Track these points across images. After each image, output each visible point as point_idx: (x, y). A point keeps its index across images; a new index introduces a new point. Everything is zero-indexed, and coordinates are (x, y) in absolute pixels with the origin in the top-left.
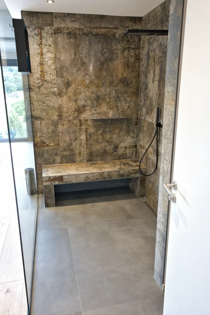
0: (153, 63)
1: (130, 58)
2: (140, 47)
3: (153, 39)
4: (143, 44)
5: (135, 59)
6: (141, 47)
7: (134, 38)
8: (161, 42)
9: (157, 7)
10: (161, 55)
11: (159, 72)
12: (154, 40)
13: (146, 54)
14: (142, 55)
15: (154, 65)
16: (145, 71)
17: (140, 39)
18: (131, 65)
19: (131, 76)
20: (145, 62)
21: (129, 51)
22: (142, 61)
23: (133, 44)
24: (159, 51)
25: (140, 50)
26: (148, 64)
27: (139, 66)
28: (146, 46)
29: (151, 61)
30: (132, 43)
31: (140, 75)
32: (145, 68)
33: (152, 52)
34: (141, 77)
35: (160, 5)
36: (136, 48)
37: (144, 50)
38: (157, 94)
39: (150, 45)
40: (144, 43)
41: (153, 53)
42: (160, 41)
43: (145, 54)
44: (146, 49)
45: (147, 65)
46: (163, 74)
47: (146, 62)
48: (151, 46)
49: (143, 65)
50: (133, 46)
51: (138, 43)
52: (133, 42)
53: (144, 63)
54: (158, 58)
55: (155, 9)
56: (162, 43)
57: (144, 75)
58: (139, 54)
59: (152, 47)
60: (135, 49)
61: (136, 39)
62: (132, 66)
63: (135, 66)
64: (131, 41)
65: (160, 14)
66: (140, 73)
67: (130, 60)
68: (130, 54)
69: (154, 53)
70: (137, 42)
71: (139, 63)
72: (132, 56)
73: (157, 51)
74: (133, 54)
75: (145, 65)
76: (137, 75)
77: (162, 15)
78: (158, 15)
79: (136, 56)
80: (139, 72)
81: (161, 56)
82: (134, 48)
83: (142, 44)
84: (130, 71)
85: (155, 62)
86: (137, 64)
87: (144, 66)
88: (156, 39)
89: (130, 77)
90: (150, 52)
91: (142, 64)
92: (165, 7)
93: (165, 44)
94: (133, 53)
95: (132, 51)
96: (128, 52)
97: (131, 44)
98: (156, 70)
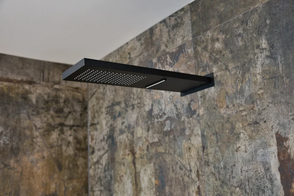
0: (129, 158)
1: (64, 147)
2: (87, 123)
3: (123, 105)
4: (94, 117)
5: (77, 149)
6: (89, 124)
7: (73, 106)
8: (151, 111)
9: (127, 43)
10: (154, 138)
11: (153, 180)
12: (127, 106)
13: (106, 137)
14: (92, 140)
15: (134, 163)
16: (105, 177)
17: (85, 109)
18: (67, 162)
19: (66, 188)
20: (103, 155)
21: (62, 132)
22: (93, 152)
23: (70, 116)
24: (148, 131)
25: (86, 130)
26: (112, 160)
27: (86, 164)
28: (104, 122)
29: (121, 153)
30: (68, 115)
31: (90, 187)
32: (105, 171)
33: (122, 132)
34: (93, 191)
35: (137, 37)
36: (78, 126)
37: (96, 129)
39: (114, 118)
40: (96, 115)
41: (127, 136)
42: (147, 108)
43: (101, 137)
44: (105, 127)
45: (108, 164)
46: (171, 186)
47: (106, 155)
48: (119, 121)
49: (98, 162)
50: (70, 122)
51: (81, 115)
52: (69, 113)
53: (101, 157)
54: (145, 147)
55: (121, 47)
56: (156, 111)
57: (101, 185)
58: (86, 138)
59: (123, 123)
60: (75, 128)
61: (78, 108)
62: (71, 165)
63: (76, 165)
64: (66, 110)
65: (140, 55)
66: (90, 180)
67: (65, 151)
68: (63, 139)
69: (129, 135)
70: (78, 114)
71: (86, 158)
72: (69, 143)
73: (140, 132)
74: (71, 139)
75: (104, 161)
76: (82, 185)
77: (145, 54)
78: (133, 56)
79: (78, 141)
80: (87, 178)
81: (156, 140)
82: (73, 126)
83: (90, 118)
84: (66, 177)
85: (137, 156)
86: (81, 161)
87: (102, 165)
88: (133, 105)
89: (65, 192)
90: (116, 134)
91: (95, 160)
92: (154, 38)
93: (164, 114)
94: (70, 135)
95: (69, 132)
96: (59, 135)
97: (66, 117)
98: (142, 175)
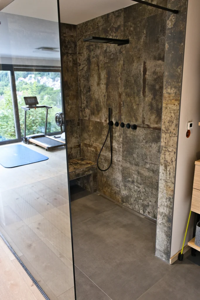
0: (97, 68)
1: (69, 63)
2: (77, 52)
3: (94, 46)
4: (80, 50)
5: (73, 64)
6: (77, 53)
7: (71, 44)
8: (106, 50)
9: (97, 18)
10: (107, 61)
11: (106, 76)
12: (96, 47)
13: (86, 59)
14: (79, 60)
15: (98, 70)
16: (86, 75)
17: (76, 46)
18: (70, 69)
19: (71, 79)
20: (85, 66)
21: (68, 56)
22: (80, 65)
23: (70, 49)
24: (105, 57)
25: (77, 55)
26: (89, 69)
27: (77, 70)
28: (85, 53)
29: (93, 66)
30: (69, 49)
31: (79, 79)
32: (86, 73)
33: (94, 57)
34: (80, 81)
35: (101, 16)
36: (73, 54)
37: (81, 56)
38: (105, 96)
39: (90, 51)
40: (81, 49)
41: (96, 59)
42: (105, 49)
43: (84, 59)
44: (85, 55)
45: (87, 70)
46: (112, 77)
47: (86, 66)
48: (92, 53)
49: (82, 69)
50: (70, 52)
51: (74, 48)
52: (70, 47)
53: (84, 67)
54: (103, 64)
55: (94, 19)
56: (108, 50)
57: (84, 79)
58: (76, 59)
59: (94, 54)
60: (72, 54)
61: (73, 45)
62: (71, 70)
63: (73, 70)
64: (69, 46)
65: (102, 25)
66: (79, 77)
67: (69, 64)
68: (68, 59)
69: (97, 59)
70: (73, 48)
71: (77, 67)
72: (70, 61)
73: (101, 58)
74: (71, 59)
75: (85, 69)
76: (76, 79)
77: (105, 25)
78: (99, 25)
79: (74, 61)
80: (77, 76)
81: (108, 61)
82: (71, 53)
83: (78, 50)
84: (70, 75)
85: (100, 67)
86: (75, 69)
87: (84, 70)
88: (99, 47)
89: (70, 80)
90: (91, 58)
91: (81, 68)
92: (109, 19)
93: (111, 52)
94: (71, 58)
95: (70, 56)
96: (67, 57)
97: (69, 50)
98: (101, 74)
